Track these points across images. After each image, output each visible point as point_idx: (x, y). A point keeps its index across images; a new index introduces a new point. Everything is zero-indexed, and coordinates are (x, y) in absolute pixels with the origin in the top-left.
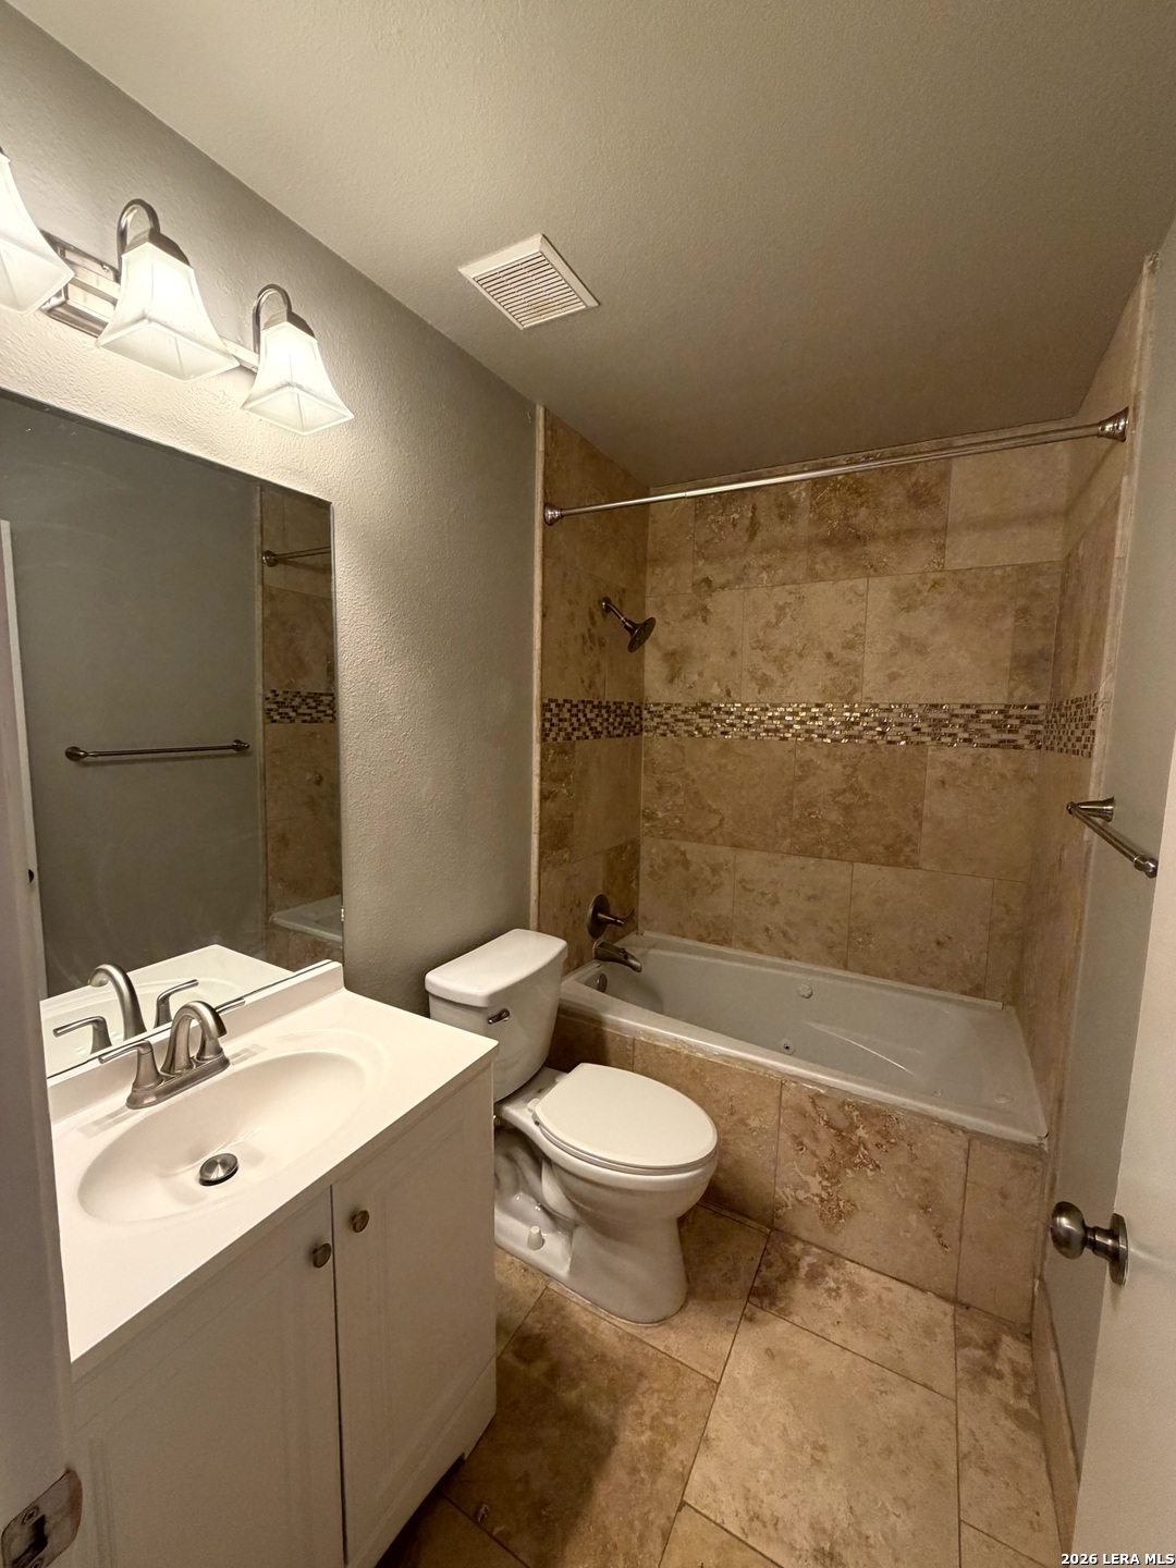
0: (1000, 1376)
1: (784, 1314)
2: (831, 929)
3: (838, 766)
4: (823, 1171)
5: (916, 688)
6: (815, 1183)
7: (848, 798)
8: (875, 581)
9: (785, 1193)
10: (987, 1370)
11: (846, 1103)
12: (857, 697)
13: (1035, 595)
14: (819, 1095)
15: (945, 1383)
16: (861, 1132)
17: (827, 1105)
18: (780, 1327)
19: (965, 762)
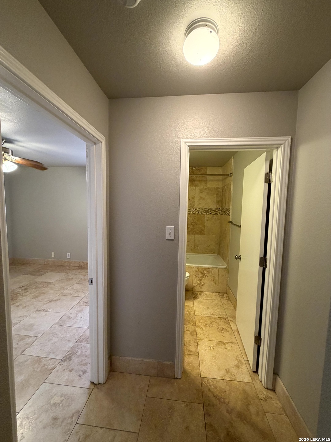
0: (225, 297)
1: (198, 298)
2: (191, 246)
3: (192, 218)
4: (200, 279)
5: (203, 206)
6: (199, 282)
7: (194, 224)
8: (196, 188)
9: (194, 285)
10: (223, 297)
11: (203, 268)
12: (194, 207)
13: (218, 192)
14: (199, 268)
15: (219, 299)
16: (205, 272)
17: (200, 269)
18: (198, 300)
19: (210, 217)
